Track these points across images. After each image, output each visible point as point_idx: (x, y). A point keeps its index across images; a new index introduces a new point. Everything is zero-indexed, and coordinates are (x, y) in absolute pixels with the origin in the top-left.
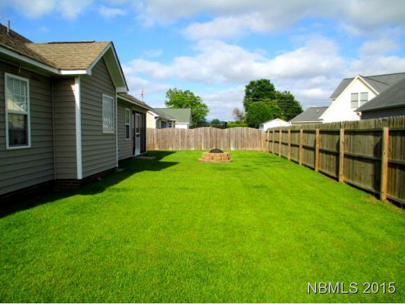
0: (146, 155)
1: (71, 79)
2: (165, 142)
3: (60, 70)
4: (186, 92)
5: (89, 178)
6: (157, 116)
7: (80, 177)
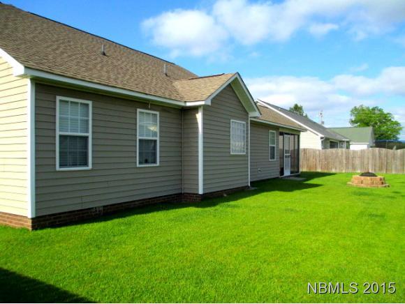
0: (298, 176)
1: (195, 109)
2: (328, 163)
3: (185, 102)
4: (374, 109)
5: (211, 193)
6: (323, 136)
7: (201, 192)
